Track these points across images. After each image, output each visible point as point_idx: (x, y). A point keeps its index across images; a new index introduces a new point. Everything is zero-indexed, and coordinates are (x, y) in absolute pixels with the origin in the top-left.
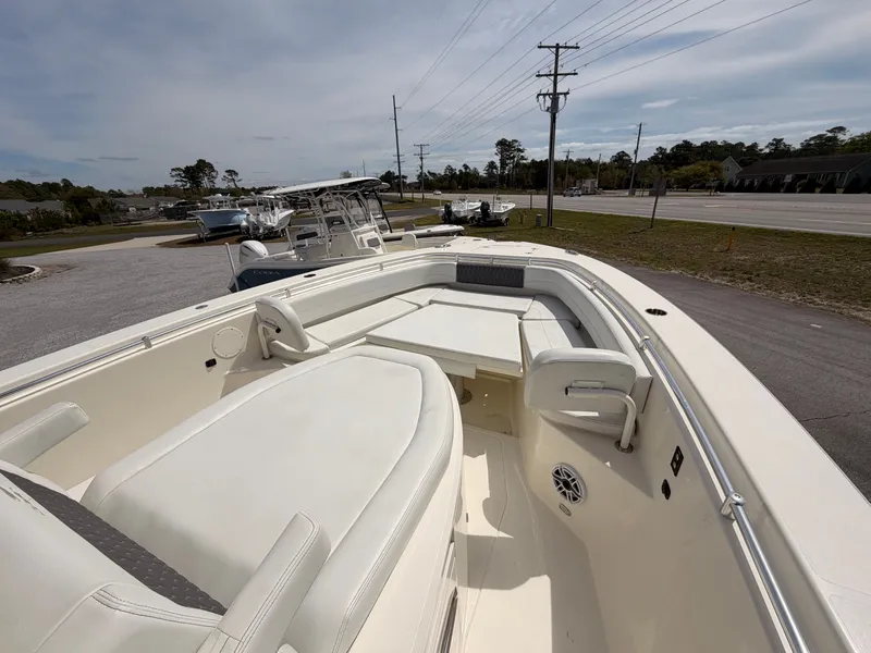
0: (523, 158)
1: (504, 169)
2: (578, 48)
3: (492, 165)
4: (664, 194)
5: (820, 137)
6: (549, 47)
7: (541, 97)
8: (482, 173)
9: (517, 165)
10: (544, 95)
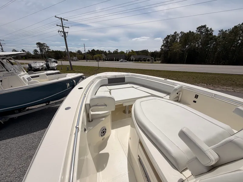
0: (49, 49)
1: (42, 52)
2: (67, 21)
3: (36, 51)
4: (99, 61)
5: (115, 51)
6: (59, 18)
7: (59, 32)
8: (32, 53)
9: (48, 51)
10: (61, 32)
